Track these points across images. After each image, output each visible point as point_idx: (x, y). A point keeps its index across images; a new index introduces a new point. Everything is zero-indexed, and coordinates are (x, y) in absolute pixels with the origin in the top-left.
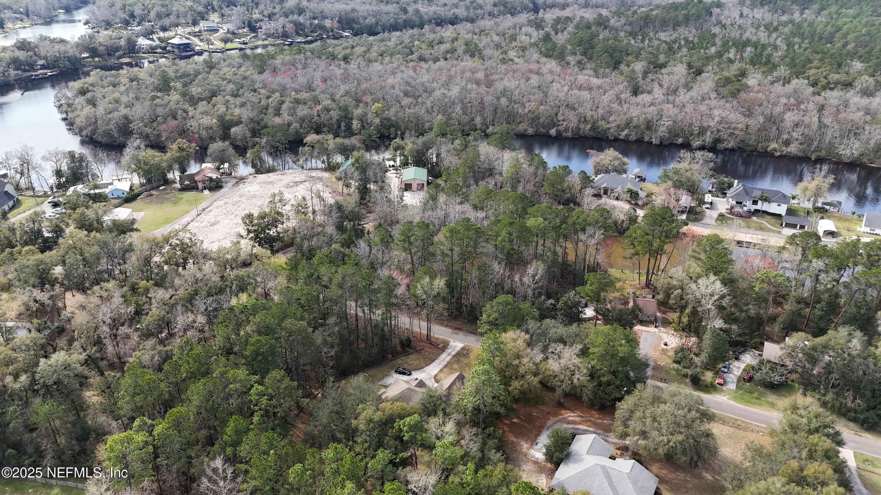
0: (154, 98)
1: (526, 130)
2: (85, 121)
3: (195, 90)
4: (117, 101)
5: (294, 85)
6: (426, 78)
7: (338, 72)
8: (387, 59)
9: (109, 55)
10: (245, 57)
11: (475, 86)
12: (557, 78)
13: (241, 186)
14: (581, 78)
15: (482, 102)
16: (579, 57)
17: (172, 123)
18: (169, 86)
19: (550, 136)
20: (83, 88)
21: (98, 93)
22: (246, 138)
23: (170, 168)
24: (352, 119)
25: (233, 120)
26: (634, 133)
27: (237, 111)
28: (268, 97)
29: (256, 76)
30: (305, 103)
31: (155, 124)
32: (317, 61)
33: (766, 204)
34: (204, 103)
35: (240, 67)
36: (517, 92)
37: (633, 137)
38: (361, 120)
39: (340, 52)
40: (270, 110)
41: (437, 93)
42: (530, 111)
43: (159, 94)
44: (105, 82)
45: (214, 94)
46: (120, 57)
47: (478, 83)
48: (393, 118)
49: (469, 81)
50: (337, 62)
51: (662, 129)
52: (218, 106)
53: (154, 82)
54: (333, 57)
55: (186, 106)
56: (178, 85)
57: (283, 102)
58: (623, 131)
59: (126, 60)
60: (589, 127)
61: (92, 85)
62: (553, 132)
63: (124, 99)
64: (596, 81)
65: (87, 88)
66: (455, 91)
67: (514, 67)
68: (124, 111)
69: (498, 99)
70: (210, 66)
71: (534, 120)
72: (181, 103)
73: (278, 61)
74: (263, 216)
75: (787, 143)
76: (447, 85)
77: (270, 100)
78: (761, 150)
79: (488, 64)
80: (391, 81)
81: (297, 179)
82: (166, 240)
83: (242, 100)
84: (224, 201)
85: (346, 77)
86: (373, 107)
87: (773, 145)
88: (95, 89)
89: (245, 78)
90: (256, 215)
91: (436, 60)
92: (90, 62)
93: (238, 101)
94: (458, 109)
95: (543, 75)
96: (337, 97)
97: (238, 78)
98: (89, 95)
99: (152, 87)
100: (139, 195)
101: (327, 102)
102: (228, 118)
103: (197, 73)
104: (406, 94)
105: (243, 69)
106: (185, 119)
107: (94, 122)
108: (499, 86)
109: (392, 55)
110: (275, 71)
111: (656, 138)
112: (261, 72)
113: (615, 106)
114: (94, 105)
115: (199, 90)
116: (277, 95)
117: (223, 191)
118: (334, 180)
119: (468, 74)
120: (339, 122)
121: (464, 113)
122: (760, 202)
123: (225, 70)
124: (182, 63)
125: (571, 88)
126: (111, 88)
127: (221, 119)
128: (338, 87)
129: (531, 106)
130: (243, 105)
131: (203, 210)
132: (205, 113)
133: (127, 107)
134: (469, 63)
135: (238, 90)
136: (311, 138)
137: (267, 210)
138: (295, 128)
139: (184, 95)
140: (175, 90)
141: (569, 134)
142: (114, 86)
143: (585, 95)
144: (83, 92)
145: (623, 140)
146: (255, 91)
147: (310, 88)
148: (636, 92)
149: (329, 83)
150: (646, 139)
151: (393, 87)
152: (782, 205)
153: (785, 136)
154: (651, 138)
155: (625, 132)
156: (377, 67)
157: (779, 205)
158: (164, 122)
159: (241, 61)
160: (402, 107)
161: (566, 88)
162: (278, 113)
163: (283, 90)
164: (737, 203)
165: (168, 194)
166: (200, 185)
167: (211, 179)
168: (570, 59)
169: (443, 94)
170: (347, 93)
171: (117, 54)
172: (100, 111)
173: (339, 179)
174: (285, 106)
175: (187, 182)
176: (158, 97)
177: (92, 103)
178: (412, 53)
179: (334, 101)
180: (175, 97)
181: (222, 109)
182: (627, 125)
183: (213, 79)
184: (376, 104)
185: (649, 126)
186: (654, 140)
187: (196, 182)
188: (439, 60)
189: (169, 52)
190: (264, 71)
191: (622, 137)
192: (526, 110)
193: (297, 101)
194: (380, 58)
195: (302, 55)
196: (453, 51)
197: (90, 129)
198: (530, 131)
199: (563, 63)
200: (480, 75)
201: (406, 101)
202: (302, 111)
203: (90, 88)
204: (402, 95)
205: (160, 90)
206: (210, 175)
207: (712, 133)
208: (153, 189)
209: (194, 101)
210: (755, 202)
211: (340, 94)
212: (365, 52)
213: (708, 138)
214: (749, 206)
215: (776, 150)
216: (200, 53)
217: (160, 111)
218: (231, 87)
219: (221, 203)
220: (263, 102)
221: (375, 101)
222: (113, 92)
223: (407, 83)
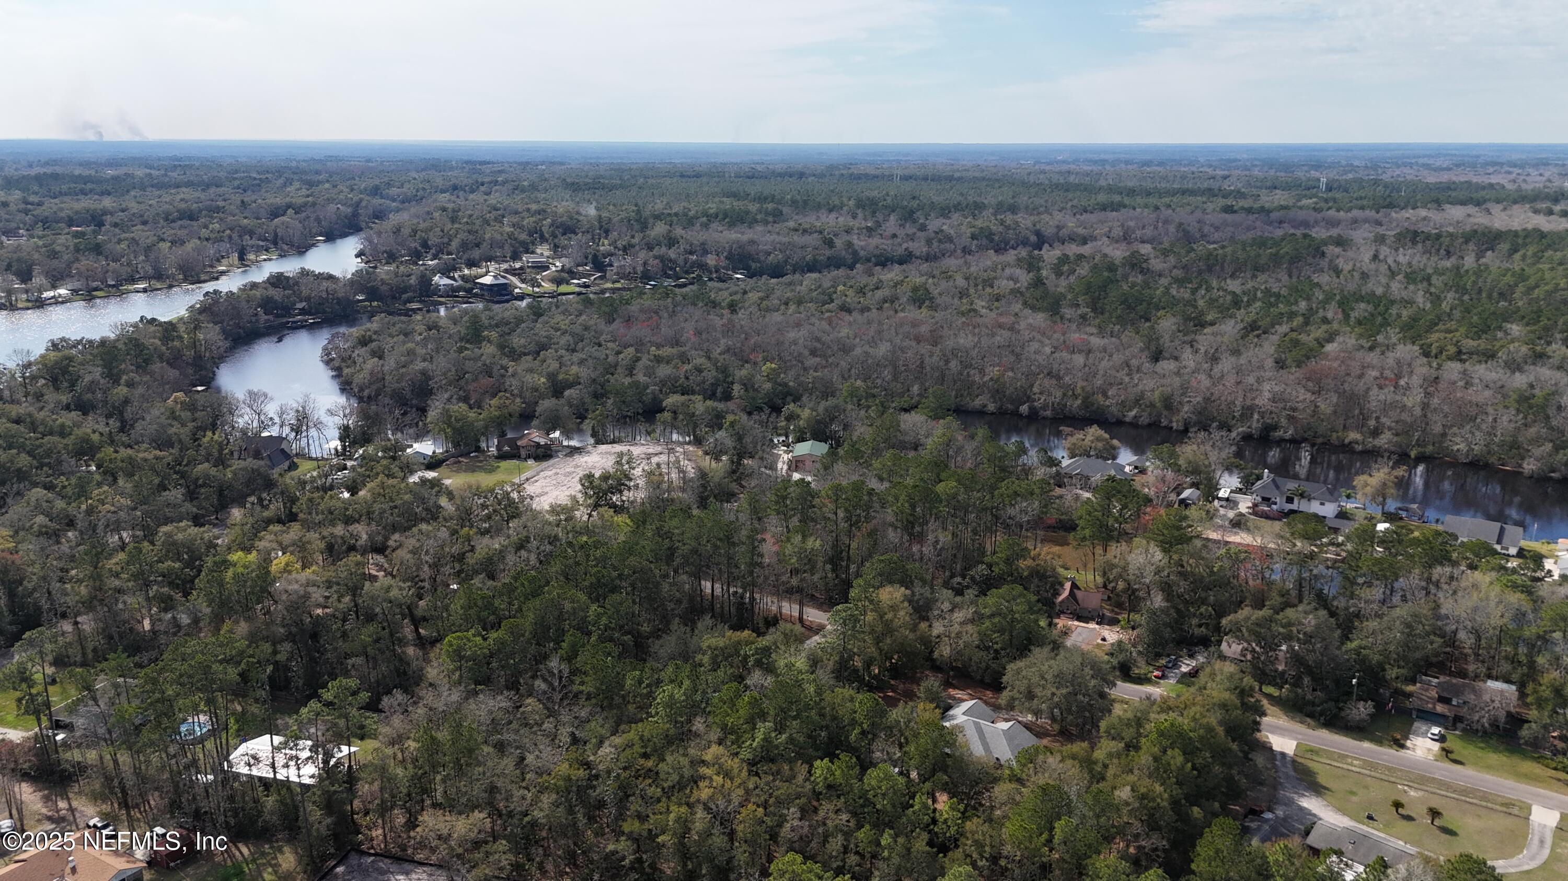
0: (461, 350)
1: (985, 406)
2: (368, 377)
3: (517, 341)
4: (411, 353)
5: (654, 339)
6: (844, 332)
7: (718, 322)
8: (792, 307)
9: (394, 298)
10: (588, 302)
11: (914, 344)
12: (1038, 336)
13: (576, 456)
14: (1075, 337)
15: (922, 365)
16: (1084, 310)
17: (486, 381)
18: (480, 336)
19: (1020, 416)
20: (363, 336)
21: (388, 343)
22: (584, 404)
23: (486, 433)
24: (733, 383)
25: (567, 380)
26: (1145, 414)
27: (575, 369)
28: (618, 353)
29: (602, 325)
30: (668, 363)
31: (462, 382)
32: (691, 309)
33: (1304, 502)
34: (530, 358)
35: (581, 314)
36: (974, 353)
37: (1144, 420)
38: (745, 385)
39: (724, 297)
40: (619, 370)
41: (858, 351)
42: (992, 379)
43: (468, 346)
44: (393, 330)
45: (543, 347)
46: (410, 301)
47: (918, 339)
48: (791, 384)
49: (907, 336)
50: (718, 311)
51: (1186, 408)
52: (548, 361)
53: (459, 331)
54: (715, 304)
55: (505, 361)
56: (494, 335)
57: (638, 359)
58: (1130, 410)
59: (415, 306)
60: (1079, 402)
61: (375, 333)
62: (1024, 409)
63: (421, 351)
64: (1096, 341)
65: (370, 337)
66: (883, 349)
67: (979, 320)
68: (420, 365)
69: (947, 362)
70: (537, 312)
71: (997, 392)
72: (497, 357)
73: (634, 308)
74: (605, 477)
75: (1376, 433)
76: (873, 343)
77: (621, 356)
78: (1336, 443)
79: (939, 315)
80: (792, 335)
81: (651, 451)
82: (492, 491)
83: (582, 356)
84: (554, 471)
85: (729, 330)
86: (764, 368)
87: (1353, 435)
88: (381, 338)
89: (586, 328)
90: (597, 475)
91: (865, 309)
92: (365, 307)
93: (576, 357)
94: (887, 374)
95: (1019, 332)
96: (715, 353)
97: (577, 329)
98: (373, 345)
99: (457, 338)
100: (444, 461)
101: (700, 361)
102: (561, 377)
103: (519, 321)
104: (813, 353)
105: (584, 317)
106: (503, 376)
107: (378, 379)
108: (950, 343)
109: (800, 303)
110: (628, 320)
111: (1177, 421)
112: (611, 321)
113: (1122, 375)
114: (381, 357)
115: (523, 341)
116: (631, 350)
117: (552, 462)
118: (700, 453)
119: (907, 328)
120: (714, 385)
121: (895, 378)
122: (1296, 500)
123: (559, 318)
124: (496, 307)
125: (1056, 349)
126: (402, 337)
127: (552, 377)
128: (716, 342)
129: (993, 372)
130: (581, 362)
131: (527, 480)
132: (531, 371)
133: (424, 360)
134: (912, 313)
135: (576, 344)
136: (672, 400)
137: (612, 471)
138: (653, 393)
139: (502, 347)
140: (489, 341)
141: (1048, 413)
142: (406, 335)
143: (1079, 359)
144: (364, 342)
145: (1131, 424)
146: (600, 345)
147: (676, 343)
148: (1157, 357)
149: (704, 336)
150: (1164, 422)
151: (795, 342)
152: (1327, 504)
153: (1372, 423)
154: (1171, 422)
155: (1133, 413)
156: (777, 317)
157: (1322, 504)
158: (475, 380)
159: (581, 308)
160: (805, 369)
161: (1048, 350)
162: (630, 371)
163: (640, 345)
164: (1264, 499)
165: (481, 461)
166: (523, 453)
167: (538, 445)
168: (1068, 312)
169: (866, 353)
170: (728, 350)
171: (405, 296)
172: (390, 363)
173: (706, 453)
174: (640, 365)
175: (507, 448)
176: (467, 349)
177: (379, 354)
178: (832, 301)
179: (709, 358)
180: (489, 350)
181: (554, 365)
182: (1137, 402)
183: (541, 329)
184: (768, 364)
185: (1168, 404)
186: (1174, 425)
187: (518, 448)
188: (869, 309)
189: (476, 295)
190: (614, 320)
191: (1127, 420)
192: (986, 378)
193: (658, 360)
194: (783, 307)
195: (669, 300)
196: (893, 300)
197: (374, 387)
198: (991, 407)
199: (1057, 318)
200: (924, 329)
201: (812, 361)
202: (664, 371)
203: (374, 337)
204: (806, 353)
205: (468, 341)
206: (537, 440)
207: (1262, 414)
208: (461, 456)
209: (515, 355)
210: (1290, 500)
211: (719, 351)
212: (762, 299)
213: (1255, 424)
214: (1280, 503)
215: (1357, 443)
216: (521, 297)
217: (469, 365)
218: (565, 340)
219: (550, 473)
220: (611, 359)
221: (766, 360)
222: (404, 343)
223: (818, 340)
